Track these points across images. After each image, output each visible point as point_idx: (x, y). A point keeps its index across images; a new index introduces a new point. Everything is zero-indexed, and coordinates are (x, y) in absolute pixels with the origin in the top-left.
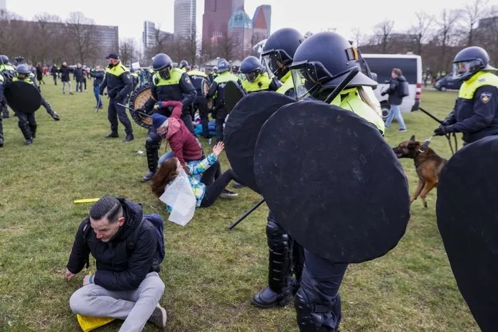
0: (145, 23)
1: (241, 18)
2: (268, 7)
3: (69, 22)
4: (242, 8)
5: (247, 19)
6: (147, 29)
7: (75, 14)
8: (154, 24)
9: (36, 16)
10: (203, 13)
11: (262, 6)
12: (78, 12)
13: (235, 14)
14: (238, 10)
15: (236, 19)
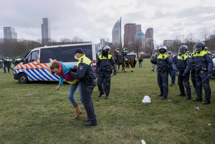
0: (101, 39)
1: (140, 34)
2: (152, 29)
3: (73, 41)
4: (141, 30)
5: (143, 35)
6: (102, 42)
7: (75, 38)
8: (104, 40)
9: (61, 40)
10: (124, 34)
11: (149, 28)
12: (76, 37)
13: (137, 33)
14: (139, 31)
15: (138, 35)
